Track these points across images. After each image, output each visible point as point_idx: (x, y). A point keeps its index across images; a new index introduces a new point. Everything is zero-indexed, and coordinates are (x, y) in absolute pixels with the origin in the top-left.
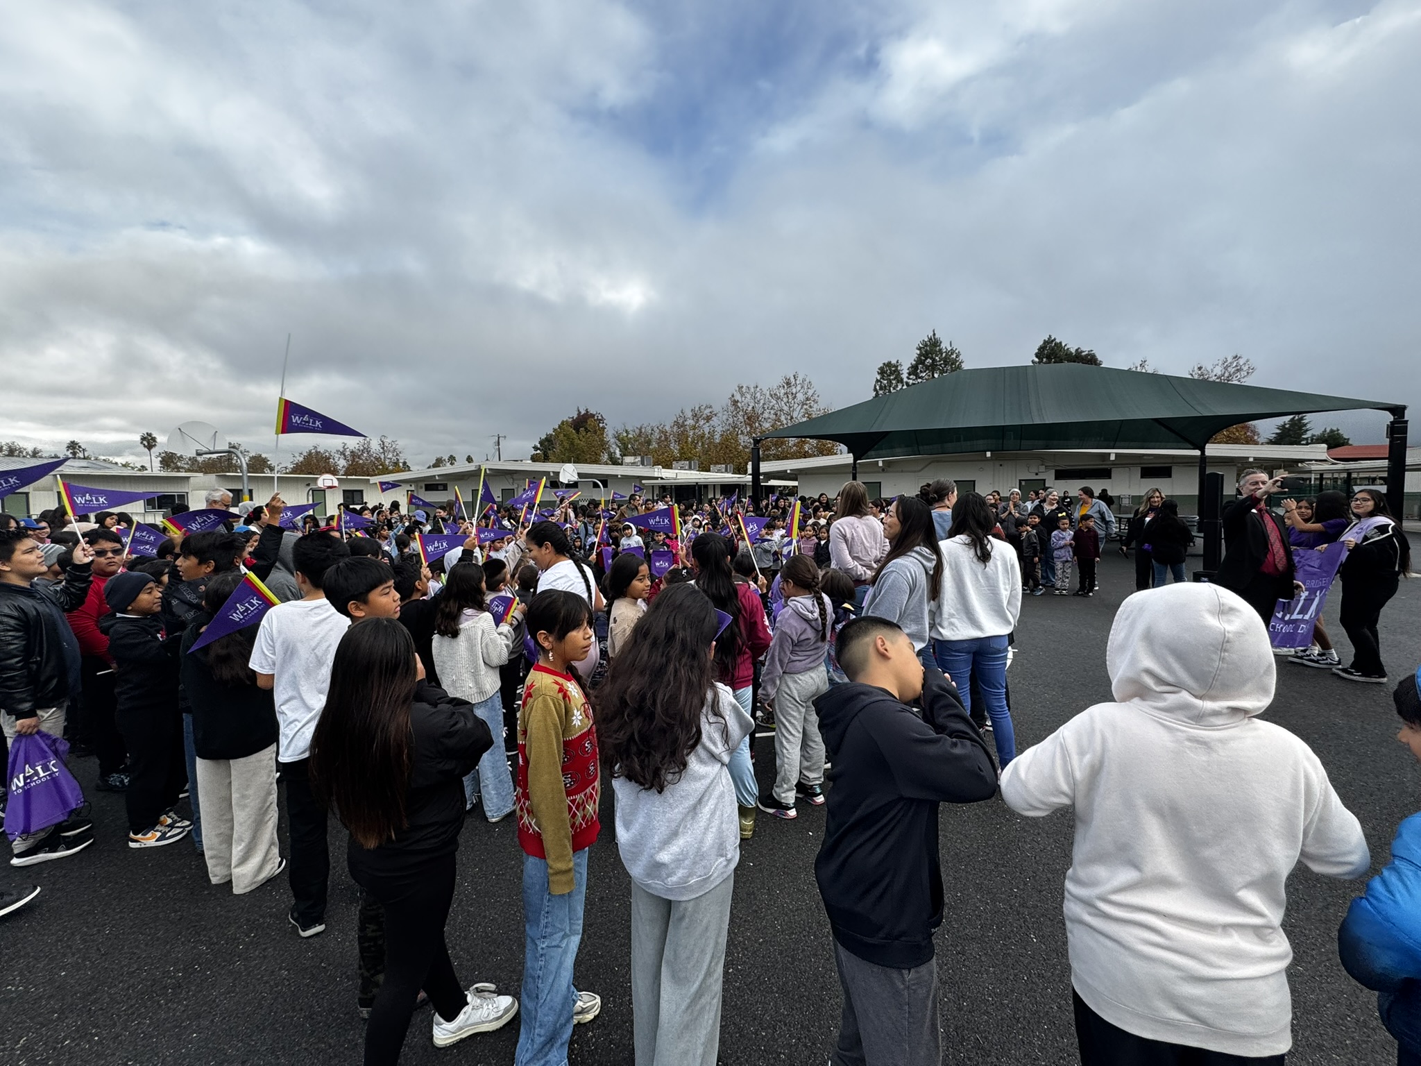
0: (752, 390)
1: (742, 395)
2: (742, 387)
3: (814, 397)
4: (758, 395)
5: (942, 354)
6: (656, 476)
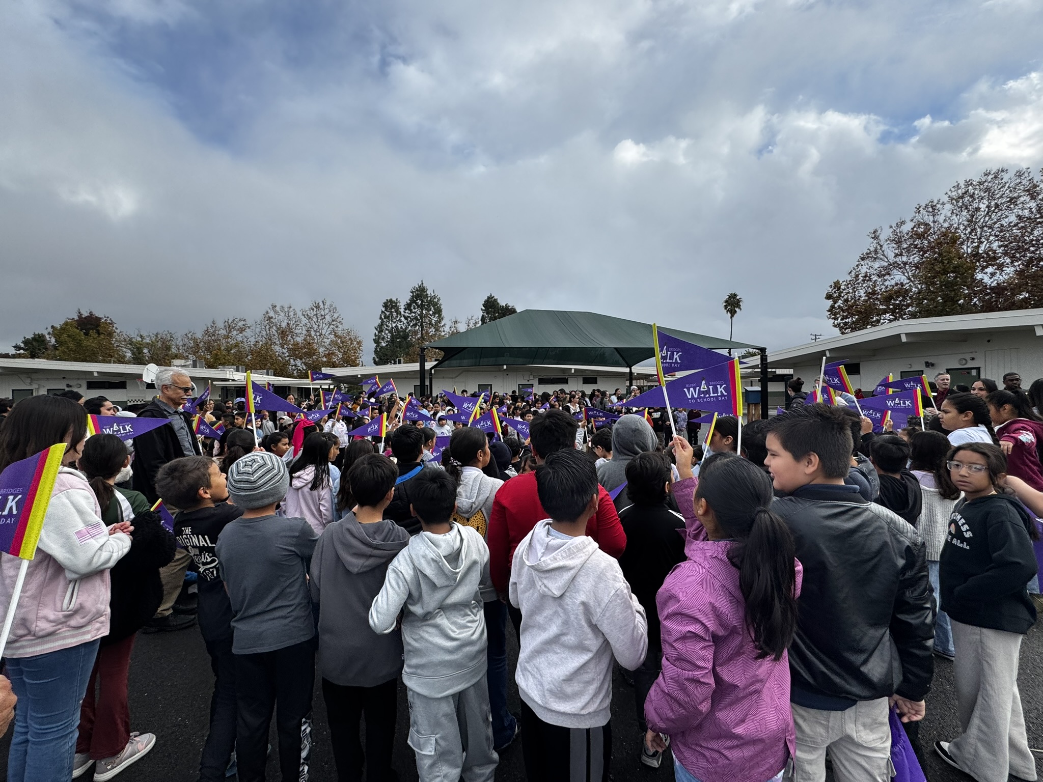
0: (286, 310)
1: (276, 312)
2: (275, 306)
3: (339, 319)
4: (291, 314)
5: (428, 297)
6: (228, 377)
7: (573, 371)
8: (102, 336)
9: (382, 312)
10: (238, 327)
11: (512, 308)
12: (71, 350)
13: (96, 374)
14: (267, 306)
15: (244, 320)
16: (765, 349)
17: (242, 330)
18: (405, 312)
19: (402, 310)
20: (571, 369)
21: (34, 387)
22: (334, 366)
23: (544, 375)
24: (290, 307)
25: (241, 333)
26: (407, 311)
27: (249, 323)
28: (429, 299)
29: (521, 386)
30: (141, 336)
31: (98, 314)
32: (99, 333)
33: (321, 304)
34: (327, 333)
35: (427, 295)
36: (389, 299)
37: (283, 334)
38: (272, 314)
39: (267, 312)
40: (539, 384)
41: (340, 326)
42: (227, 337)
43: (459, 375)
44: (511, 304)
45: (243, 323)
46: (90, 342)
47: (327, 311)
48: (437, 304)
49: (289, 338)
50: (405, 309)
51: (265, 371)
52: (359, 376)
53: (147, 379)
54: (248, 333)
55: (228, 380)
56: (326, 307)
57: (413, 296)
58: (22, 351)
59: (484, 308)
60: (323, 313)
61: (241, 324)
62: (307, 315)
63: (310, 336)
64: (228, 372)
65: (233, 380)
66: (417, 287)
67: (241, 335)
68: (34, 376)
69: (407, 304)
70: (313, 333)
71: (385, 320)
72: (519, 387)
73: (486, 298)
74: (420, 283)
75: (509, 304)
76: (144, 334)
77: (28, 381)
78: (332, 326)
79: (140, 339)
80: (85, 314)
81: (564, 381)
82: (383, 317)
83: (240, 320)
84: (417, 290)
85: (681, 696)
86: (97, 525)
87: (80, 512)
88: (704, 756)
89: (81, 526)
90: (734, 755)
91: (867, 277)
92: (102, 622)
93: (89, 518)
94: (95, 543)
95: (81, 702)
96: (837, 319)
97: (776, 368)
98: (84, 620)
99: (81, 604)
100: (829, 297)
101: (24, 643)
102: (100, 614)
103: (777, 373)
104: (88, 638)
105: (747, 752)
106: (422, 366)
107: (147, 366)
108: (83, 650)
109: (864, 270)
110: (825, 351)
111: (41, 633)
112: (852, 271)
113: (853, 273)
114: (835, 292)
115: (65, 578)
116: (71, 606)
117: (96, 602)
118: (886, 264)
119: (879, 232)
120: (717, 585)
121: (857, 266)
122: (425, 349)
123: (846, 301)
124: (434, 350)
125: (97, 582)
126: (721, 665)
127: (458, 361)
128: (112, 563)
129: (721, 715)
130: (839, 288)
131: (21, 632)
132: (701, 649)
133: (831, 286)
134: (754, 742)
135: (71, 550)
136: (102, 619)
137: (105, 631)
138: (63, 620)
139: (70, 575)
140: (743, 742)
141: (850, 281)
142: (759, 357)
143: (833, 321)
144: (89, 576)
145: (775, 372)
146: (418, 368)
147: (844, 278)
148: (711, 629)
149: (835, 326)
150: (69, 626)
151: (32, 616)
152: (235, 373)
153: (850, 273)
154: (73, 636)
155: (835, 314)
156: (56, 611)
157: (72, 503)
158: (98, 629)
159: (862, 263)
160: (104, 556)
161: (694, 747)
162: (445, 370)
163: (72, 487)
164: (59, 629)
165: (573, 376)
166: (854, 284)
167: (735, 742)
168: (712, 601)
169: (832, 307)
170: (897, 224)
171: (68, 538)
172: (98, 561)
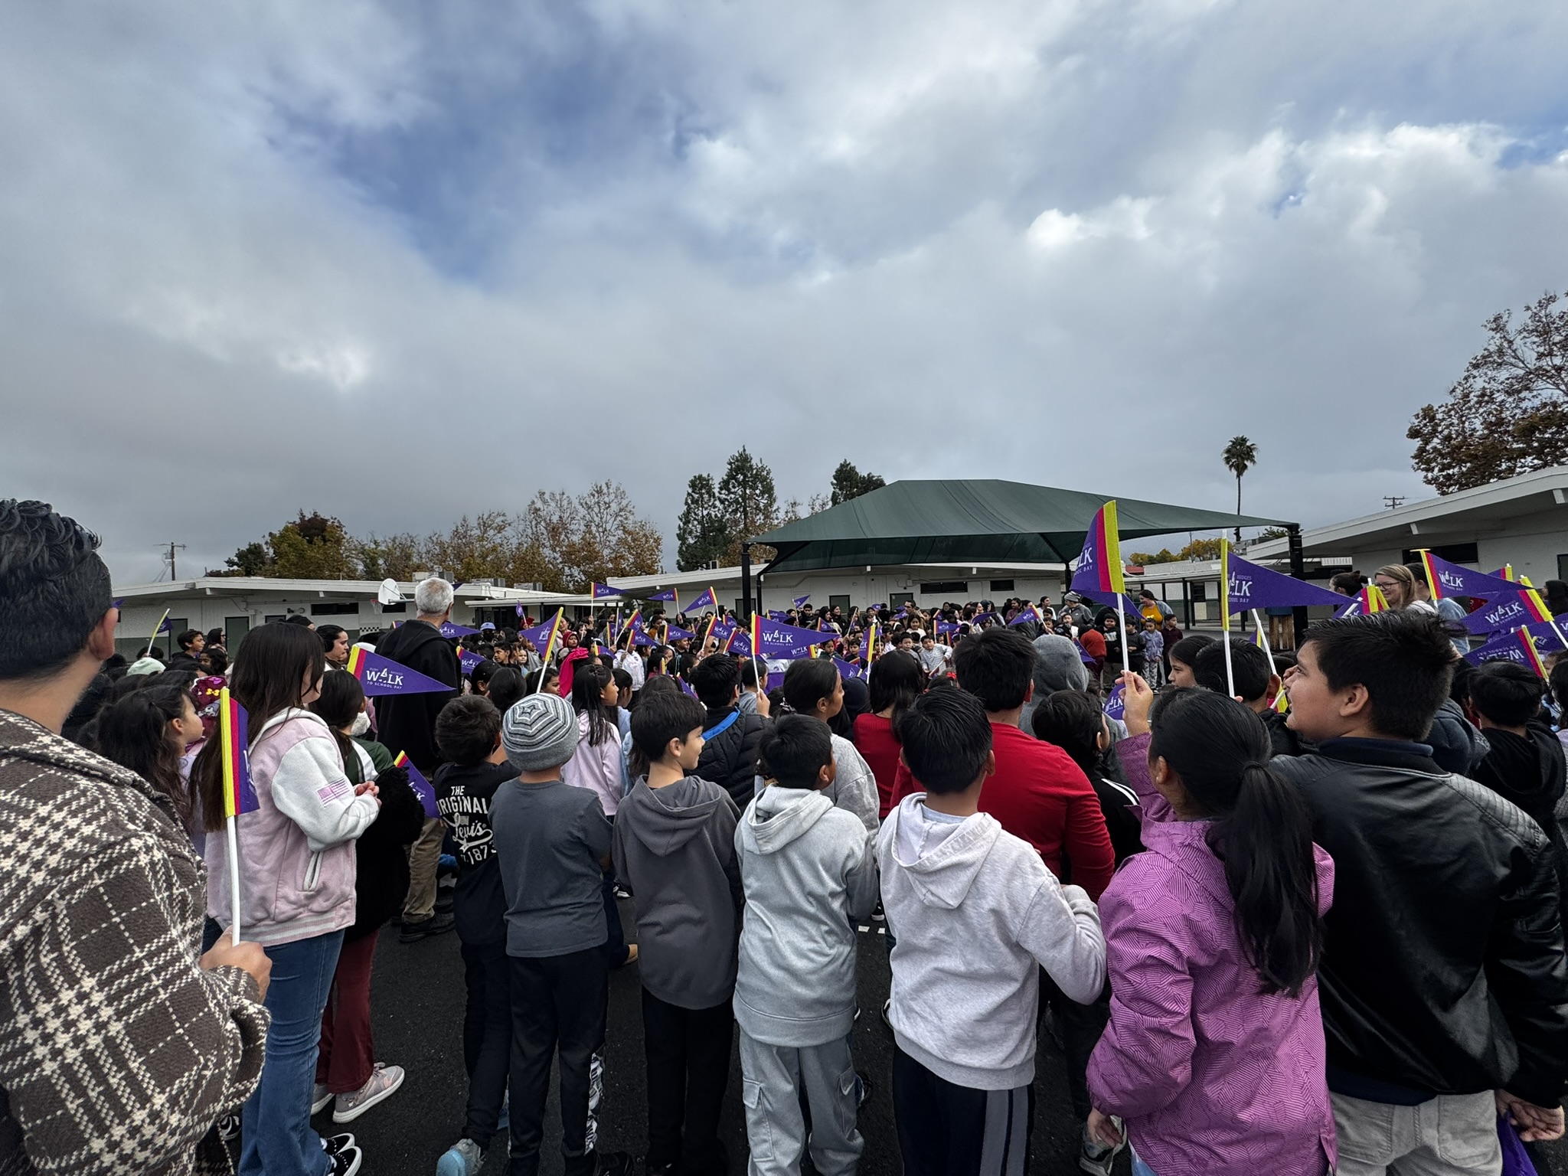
0: (558, 498)
1: (545, 502)
2: (544, 493)
3: (630, 508)
4: (565, 503)
5: (752, 470)
6: (483, 595)
7: (974, 572)
8: (329, 544)
9: (689, 494)
10: (495, 525)
11: (877, 480)
12: (293, 564)
13: (322, 595)
14: (533, 495)
15: (504, 515)
16: (1297, 526)
17: (500, 529)
18: (720, 493)
19: (716, 491)
20: (972, 568)
21: (250, 613)
22: (623, 574)
23: (929, 579)
24: (563, 494)
25: (499, 532)
26: (723, 492)
27: (509, 518)
28: (754, 472)
29: (894, 597)
30: (375, 543)
31: (324, 515)
32: (325, 540)
33: (604, 488)
34: (614, 528)
35: (751, 466)
36: (697, 475)
37: (554, 531)
38: (539, 504)
39: (533, 502)
40: (922, 593)
41: (631, 517)
42: (481, 539)
43: (801, 582)
44: (876, 474)
45: (502, 518)
46: (314, 553)
47: (612, 497)
48: (766, 478)
49: (563, 536)
50: (721, 489)
51: (532, 584)
52: (658, 588)
53: (384, 599)
54: (509, 532)
55: (483, 598)
56: (611, 491)
57: (731, 470)
58: (235, 568)
59: (835, 482)
60: (607, 500)
61: (499, 520)
62: (586, 503)
63: (590, 533)
64: (484, 588)
65: (491, 598)
66: (737, 455)
67: (499, 535)
68: (250, 599)
69: (724, 481)
70: (594, 529)
71: (693, 506)
72: (891, 598)
73: (838, 466)
74: (741, 450)
75: (874, 474)
76: (379, 539)
77: (244, 605)
78: (619, 518)
79: (374, 546)
80: (308, 516)
81: (959, 586)
82: (689, 502)
83: (499, 515)
84: (737, 461)
85: (1141, 1055)
86: (340, 783)
87: (322, 766)
88: (1185, 1154)
89: (324, 783)
90: (1234, 1154)
91: (1485, 397)
92: (347, 908)
93: (332, 774)
94: (340, 805)
95: (322, 1011)
96: (1432, 470)
97: (1320, 557)
98: (327, 903)
99: (324, 883)
100: (1414, 433)
101: (263, 929)
102: (344, 898)
103: (1323, 564)
104: (332, 927)
105: (1256, 1151)
106: (746, 571)
107: (384, 582)
108: (325, 944)
109: (1479, 384)
110: (1408, 525)
111: (282, 917)
112: (1455, 388)
113: (1458, 391)
114: (1425, 425)
115: (307, 848)
116: (314, 885)
117: (341, 881)
118: (1521, 372)
119: (1505, 319)
120: (1194, 887)
121: (1466, 379)
122: (749, 546)
123: (1448, 438)
124: (764, 546)
125: (341, 855)
126: (1205, 1012)
127: (799, 562)
128: (359, 832)
129: (1211, 1091)
130: (1432, 419)
131: (260, 914)
132: (1170, 984)
133: (1417, 416)
134: (1266, 1135)
135: (314, 812)
136: (347, 904)
137: (351, 921)
138: (304, 902)
139: (313, 845)
140: (1248, 1135)
141: (1453, 405)
142: (1286, 539)
143: (1424, 473)
144: (332, 847)
145: (1320, 562)
146: (740, 574)
147: (1441, 401)
148: (1186, 955)
149: (1429, 482)
150: (311, 911)
151: (271, 895)
152: (492, 588)
153: (1453, 391)
154: (315, 924)
155: (1428, 462)
156: (296, 889)
157: (311, 753)
158: (343, 917)
159: (1475, 372)
160: (351, 820)
161: (1167, 1139)
162: (783, 575)
163: (312, 735)
164: (301, 913)
165: (975, 579)
166: (1461, 407)
167: (1235, 1136)
168: (1186, 912)
169: (1422, 450)
170: (1540, 302)
171: (310, 798)
172: (344, 828)
